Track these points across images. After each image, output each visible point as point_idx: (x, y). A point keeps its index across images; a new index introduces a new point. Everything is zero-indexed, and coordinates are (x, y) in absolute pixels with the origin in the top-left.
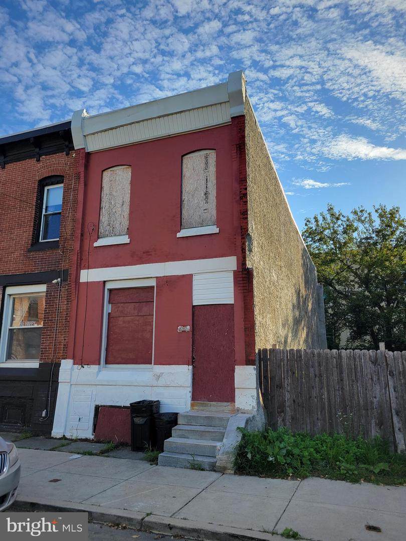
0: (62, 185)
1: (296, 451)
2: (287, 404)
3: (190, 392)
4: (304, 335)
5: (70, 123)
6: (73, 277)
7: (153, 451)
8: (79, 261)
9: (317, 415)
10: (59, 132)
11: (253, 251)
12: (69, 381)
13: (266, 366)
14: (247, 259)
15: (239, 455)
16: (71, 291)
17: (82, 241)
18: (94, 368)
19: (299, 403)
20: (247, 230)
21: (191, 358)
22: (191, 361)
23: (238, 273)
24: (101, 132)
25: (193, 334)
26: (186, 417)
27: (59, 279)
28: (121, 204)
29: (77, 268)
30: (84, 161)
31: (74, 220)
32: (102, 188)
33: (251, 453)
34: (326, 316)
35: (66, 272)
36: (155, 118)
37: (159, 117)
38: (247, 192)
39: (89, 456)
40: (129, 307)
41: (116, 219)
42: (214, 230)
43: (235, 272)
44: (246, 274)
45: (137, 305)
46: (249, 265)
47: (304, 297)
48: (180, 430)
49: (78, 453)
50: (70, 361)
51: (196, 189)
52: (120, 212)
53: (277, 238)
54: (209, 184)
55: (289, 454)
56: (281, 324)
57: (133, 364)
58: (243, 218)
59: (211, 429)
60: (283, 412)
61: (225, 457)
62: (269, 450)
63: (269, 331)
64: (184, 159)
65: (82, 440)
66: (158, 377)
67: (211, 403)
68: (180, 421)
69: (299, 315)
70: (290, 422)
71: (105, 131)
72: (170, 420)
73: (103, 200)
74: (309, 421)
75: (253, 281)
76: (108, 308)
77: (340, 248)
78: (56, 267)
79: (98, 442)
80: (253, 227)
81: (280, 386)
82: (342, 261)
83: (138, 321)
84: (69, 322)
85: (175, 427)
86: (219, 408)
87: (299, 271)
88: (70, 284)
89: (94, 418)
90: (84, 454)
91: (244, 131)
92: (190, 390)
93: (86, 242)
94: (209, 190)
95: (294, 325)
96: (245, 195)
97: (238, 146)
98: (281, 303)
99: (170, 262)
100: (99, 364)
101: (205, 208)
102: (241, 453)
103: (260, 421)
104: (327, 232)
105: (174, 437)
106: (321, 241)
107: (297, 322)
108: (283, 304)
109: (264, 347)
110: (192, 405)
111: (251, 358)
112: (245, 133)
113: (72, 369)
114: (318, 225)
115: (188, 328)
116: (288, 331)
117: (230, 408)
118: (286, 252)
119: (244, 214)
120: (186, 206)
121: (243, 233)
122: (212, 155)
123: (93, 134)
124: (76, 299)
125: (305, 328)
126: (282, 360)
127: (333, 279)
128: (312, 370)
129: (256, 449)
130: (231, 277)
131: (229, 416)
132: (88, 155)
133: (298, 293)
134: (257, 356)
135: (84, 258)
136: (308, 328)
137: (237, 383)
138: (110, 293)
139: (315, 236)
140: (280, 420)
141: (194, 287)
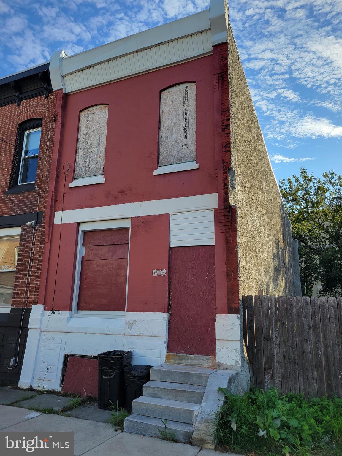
0: (40, 129)
1: (293, 423)
2: (276, 359)
3: (165, 342)
4: (283, 286)
5: (48, 64)
6: (47, 219)
7: (120, 410)
8: (54, 203)
9: (313, 373)
10: (38, 73)
11: (236, 187)
12: (39, 327)
13: (251, 315)
14: (230, 195)
15: (220, 425)
16: (44, 233)
17: (57, 182)
18: (65, 314)
19: (290, 359)
20: (230, 164)
21: (166, 304)
22: (166, 307)
23: (219, 211)
24: (79, 71)
25: (169, 278)
26: (159, 371)
27: (33, 222)
28: (98, 143)
29: (51, 210)
30: (61, 102)
31: (50, 162)
32: (78, 129)
33: (237, 423)
34: (301, 270)
35: (40, 213)
36: (133, 53)
37: (137, 51)
38: (230, 122)
40: (104, 250)
41: (92, 159)
42: (194, 165)
43: (216, 210)
44: (228, 212)
45: (111, 247)
46: (232, 202)
47: (282, 248)
48: (152, 387)
49: (38, 411)
50: (41, 307)
51: (175, 124)
52: (96, 152)
53: (259, 184)
54: (189, 118)
55: (284, 426)
56: (263, 272)
57: (105, 310)
58: (226, 152)
59: (187, 388)
60: (271, 368)
61: (203, 427)
62: (259, 421)
63: (252, 277)
64: (162, 94)
65: (48, 392)
66: (131, 325)
67: (189, 356)
68: (152, 376)
69: (279, 265)
70: (280, 381)
71: (83, 69)
72: (141, 375)
73: (79, 141)
74: (302, 381)
75: (236, 220)
76: (81, 251)
77: (312, 207)
78: (31, 209)
79: (65, 395)
80: (236, 161)
81: (268, 339)
82: (313, 220)
83: (112, 264)
84: (41, 265)
85: (147, 384)
86: (197, 361)
87: (278, 224)
88: (44, 226)
89: (63, 368)
90: (44, 411)
91: (227, 59)
93: (62, 183)
94: (189, 125)
95: (274, 274)
96: (228, 126)
97: (220, 75)
98: (263, 251)
99: (146, 202)
100: (70, 310)
101: (184, 144)
102: (224, 423)
103: (245, 378)
104: (300, 194)
105: (144, 396)
106: (295, 201)
107: (277, 271)
108: (265, 252)
109: (248, 294)
110: (168, 358)
111: (234, 305)
112: (228, 62)
113: (43, 315)
114: (291, 187)
115: (164, 272)
116: (269, 279)
117: (210, 362)
118: (267, 201)
119: (227, 147)
121: (225, 167)
122: (192, 88)
123: (71, 74)
124: (50, 242)
125: (284, 278)
126: (268, 308)
127: (305, 236)
128: (305, 320)
129: (243, 419)
130: (211, 216)
131: (208, 372)
132: (66, 96)
133: (277, 243)
134: (241, 304)
135: (58, 199)
136: (286, 278)
137: (218, 335)
138: (84, 236)
139: (289, 197)
140: (267, 377)
141: (172, 228)
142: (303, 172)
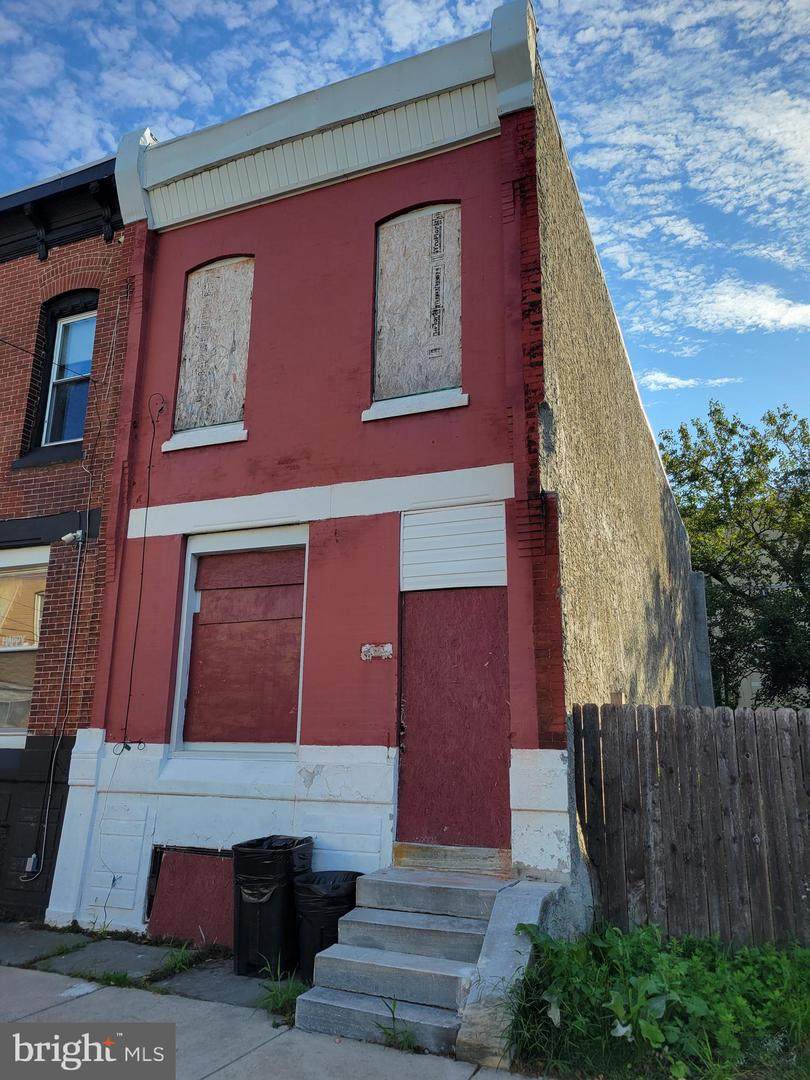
0: (94, 314)
1: (696, 1006)
2: (655, 855)
3: (391, 816)
4: (669, 681)
5: (112, 162)
6: (111, 526)
7: (284, 978)
8: (126, 488)
9: (741, 888)
10: (89, 184)
11: (557, 449)
12: (93, 782)
13: (593, 752)
14: (542, 469)
15: (522, 1011)
16: (104, 561)
17: (134, 439)
18: (154, 751)
19: (687, 854)
20: (542, 395)
21: (394, 725)
22: (394, 734)
23: (517, 506)
24: (184, 177)
25: (400, 665)
26: (378, 885)
27: (79, 533)
28: (229, 348)
29: (121, 505)
30: (143, 250)
31: (117, 392)
32: (184, 313)
33: (561, 1007)
34: (712, 643)
35: (95, 513)
36: (311, 134)
37: (322, 130)
38: (541, 296)
39: (116, 990)
40: (245, 600)
41: (217, 385)
42: (458, 398)
43: (509, 503)
44: (537, 508)
45: (263, 593)
46: (546, 484)
47: (668, 593)
48: (359, 923)
49: (92, 979)
50: (98, 734)
51: (412, 302)
52: (226, 368)
53: (611, 440)
54: (445, 288)
55: (675, 1012)
56: (622, 649)
57: (250, 740)
58: (531, 365)
59: (441, 924)
60: (642, 877)
61: (482, 1016)
62: (616, 1002)
63: (597, 661)
64: (381, 231)
65: (116, 936)
66: (310, 777)
67: (447, 848)
68: (362, 897)
69: (660, 633)
70: (663, 907)
71: (194, 174)
72: (335, 893)
73: (186, 341)
74: (716, 907)
75: (556, 525)
76: (192, 602)
77: (738, 494)
78: (72, 503)
79: (156, 942)
80: (556, 388)
81: (634, 807)
82: (740, 524)
83: (265, 632)
84: (97, 635)
85: (349, 916)
86: (467, 861)
87: (658, 536)
88: (104, 543)
89: (151, 878)
90: (105, 981)
91: (533, 147)
92: (392, 813)
93: (146, 441)
94: (445, 302)
95: (648, 654)
96: (536, 306)
97: (517, 185)
98: (621, 599)
99: (344, 484)
100: (167, 741)
101: (433, 348)
102: (532, 1007)
103: (581, 902)
104: (708, 463)
105: (341, 943)
106: (696, 480)
107: (655, 646)
108: (626, 602)
109: (586, 702)
110: (397, 853)
111: (553, 729)
112: (535, 153)
113: (101, 753)
114: (687, 447)
115: (388, 649)
116: (637, 666)
117: (497, 863)
118: (631, 480)
119: (533, 354)
120: (384, 345)
121: (532, 402)
122: (452, 216)
123: (166, 184)
124: (117, 580)
125: (671, 664)
126: (635, 735)
127: (721, 563)
128: (722, 762)
129: (577, 998)
130: (498, 518)
131: (494, 886)
132: (155, 237)
133: (656, 581)
134: (570, 724)
135: (137, 479)
136: (676, 664)
137: (517, 797)
138: (199, 564)
139: (682, 471)
140: (634, 899)
141: (405, 546)
142: (715, 413)
